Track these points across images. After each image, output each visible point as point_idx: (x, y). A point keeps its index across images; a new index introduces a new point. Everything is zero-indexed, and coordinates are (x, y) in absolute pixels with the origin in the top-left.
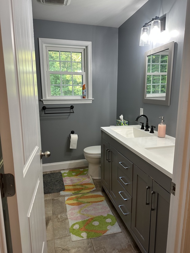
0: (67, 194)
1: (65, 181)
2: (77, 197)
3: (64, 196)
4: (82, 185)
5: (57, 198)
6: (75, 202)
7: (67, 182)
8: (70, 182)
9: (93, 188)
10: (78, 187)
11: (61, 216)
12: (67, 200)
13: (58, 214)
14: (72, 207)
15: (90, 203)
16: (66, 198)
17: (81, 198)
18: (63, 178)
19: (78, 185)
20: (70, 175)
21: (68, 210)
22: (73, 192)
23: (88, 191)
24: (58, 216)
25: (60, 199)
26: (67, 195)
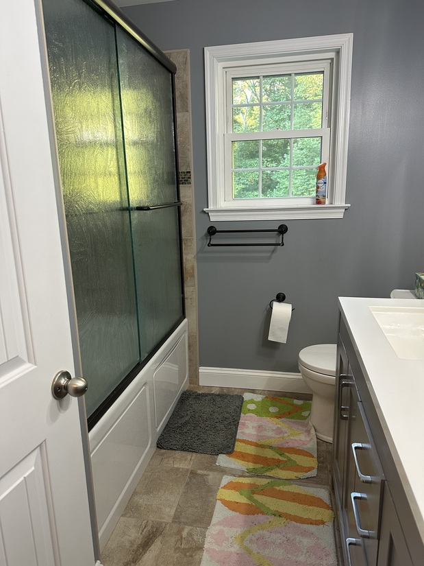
0: (233, 466)
1: (244, 424)
2: (254, 484)
3: (223, 471)
4: (281, 450)
5: (205, 472)
6: (243, 500)
7: (247, 431)
8: (253, 432)
9: (310, 469)
10: (270, 454)
11: (190, 534)
12: (224, 487)
13: (186, 524)
14: (230, 513)
15: (283, 520)
16: (226, 479)
17: (262, 491)
18: (242, 415)
19: (271, 447)
20: (262, 411)
21: (214, 520)
22: (251, 465)
23: (292, 475)
24: (183, 529)
25: (211, 476)
26: (231, 472)
